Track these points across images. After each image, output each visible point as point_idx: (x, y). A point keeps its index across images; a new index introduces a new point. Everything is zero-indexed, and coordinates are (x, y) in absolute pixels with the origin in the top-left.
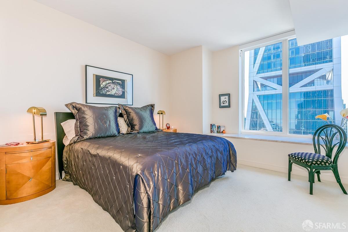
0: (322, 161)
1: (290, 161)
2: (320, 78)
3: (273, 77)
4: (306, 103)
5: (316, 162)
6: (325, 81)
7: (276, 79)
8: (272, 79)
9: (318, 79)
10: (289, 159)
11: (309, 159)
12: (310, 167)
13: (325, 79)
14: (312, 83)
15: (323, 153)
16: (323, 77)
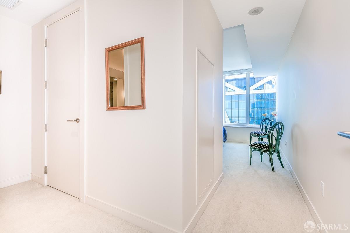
0: (263, 134)
1: (251, 136)
2: (267, 83)
3: (233, 80)
4: (262, 103)
5: (261, 134)
6: (271, 86)
7: (234, 82)
8: (232, 82)
9: (267, 84)
10: (251, 135)
11: (258, 133)
12: (259, 136)
13: (272, 84)
14: (262, 87)
15: (264, 131)
16: (270, 82)
